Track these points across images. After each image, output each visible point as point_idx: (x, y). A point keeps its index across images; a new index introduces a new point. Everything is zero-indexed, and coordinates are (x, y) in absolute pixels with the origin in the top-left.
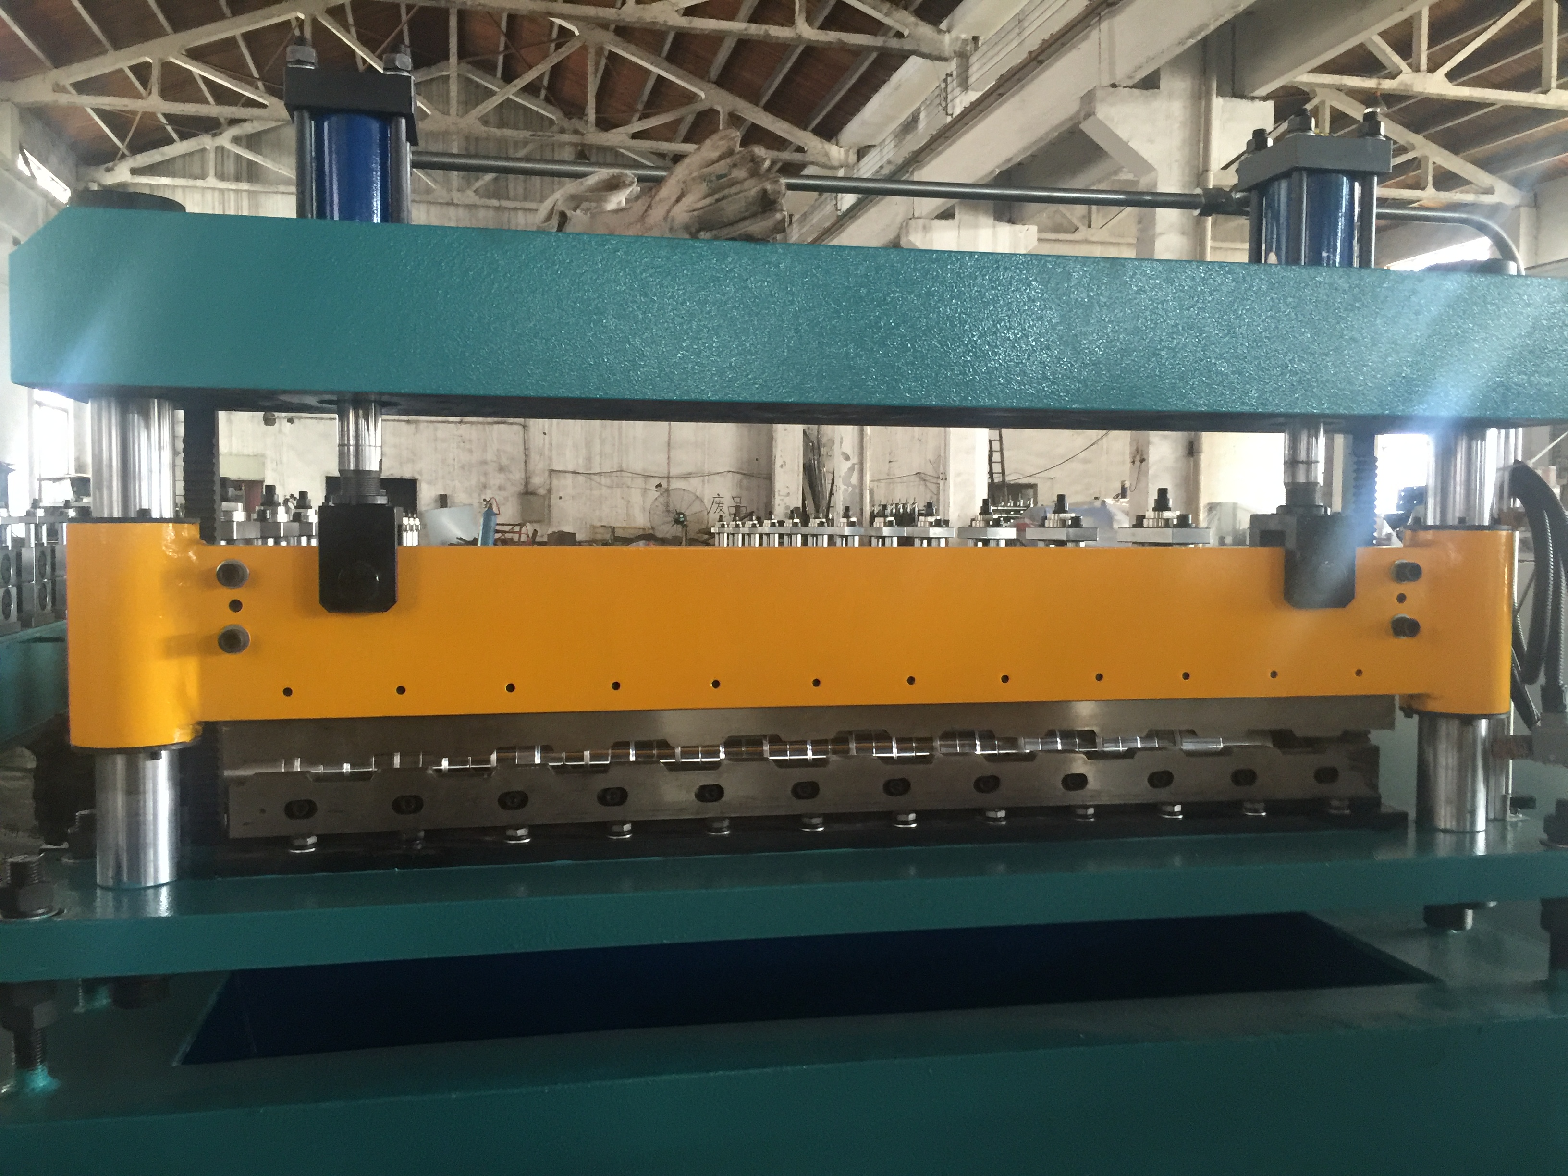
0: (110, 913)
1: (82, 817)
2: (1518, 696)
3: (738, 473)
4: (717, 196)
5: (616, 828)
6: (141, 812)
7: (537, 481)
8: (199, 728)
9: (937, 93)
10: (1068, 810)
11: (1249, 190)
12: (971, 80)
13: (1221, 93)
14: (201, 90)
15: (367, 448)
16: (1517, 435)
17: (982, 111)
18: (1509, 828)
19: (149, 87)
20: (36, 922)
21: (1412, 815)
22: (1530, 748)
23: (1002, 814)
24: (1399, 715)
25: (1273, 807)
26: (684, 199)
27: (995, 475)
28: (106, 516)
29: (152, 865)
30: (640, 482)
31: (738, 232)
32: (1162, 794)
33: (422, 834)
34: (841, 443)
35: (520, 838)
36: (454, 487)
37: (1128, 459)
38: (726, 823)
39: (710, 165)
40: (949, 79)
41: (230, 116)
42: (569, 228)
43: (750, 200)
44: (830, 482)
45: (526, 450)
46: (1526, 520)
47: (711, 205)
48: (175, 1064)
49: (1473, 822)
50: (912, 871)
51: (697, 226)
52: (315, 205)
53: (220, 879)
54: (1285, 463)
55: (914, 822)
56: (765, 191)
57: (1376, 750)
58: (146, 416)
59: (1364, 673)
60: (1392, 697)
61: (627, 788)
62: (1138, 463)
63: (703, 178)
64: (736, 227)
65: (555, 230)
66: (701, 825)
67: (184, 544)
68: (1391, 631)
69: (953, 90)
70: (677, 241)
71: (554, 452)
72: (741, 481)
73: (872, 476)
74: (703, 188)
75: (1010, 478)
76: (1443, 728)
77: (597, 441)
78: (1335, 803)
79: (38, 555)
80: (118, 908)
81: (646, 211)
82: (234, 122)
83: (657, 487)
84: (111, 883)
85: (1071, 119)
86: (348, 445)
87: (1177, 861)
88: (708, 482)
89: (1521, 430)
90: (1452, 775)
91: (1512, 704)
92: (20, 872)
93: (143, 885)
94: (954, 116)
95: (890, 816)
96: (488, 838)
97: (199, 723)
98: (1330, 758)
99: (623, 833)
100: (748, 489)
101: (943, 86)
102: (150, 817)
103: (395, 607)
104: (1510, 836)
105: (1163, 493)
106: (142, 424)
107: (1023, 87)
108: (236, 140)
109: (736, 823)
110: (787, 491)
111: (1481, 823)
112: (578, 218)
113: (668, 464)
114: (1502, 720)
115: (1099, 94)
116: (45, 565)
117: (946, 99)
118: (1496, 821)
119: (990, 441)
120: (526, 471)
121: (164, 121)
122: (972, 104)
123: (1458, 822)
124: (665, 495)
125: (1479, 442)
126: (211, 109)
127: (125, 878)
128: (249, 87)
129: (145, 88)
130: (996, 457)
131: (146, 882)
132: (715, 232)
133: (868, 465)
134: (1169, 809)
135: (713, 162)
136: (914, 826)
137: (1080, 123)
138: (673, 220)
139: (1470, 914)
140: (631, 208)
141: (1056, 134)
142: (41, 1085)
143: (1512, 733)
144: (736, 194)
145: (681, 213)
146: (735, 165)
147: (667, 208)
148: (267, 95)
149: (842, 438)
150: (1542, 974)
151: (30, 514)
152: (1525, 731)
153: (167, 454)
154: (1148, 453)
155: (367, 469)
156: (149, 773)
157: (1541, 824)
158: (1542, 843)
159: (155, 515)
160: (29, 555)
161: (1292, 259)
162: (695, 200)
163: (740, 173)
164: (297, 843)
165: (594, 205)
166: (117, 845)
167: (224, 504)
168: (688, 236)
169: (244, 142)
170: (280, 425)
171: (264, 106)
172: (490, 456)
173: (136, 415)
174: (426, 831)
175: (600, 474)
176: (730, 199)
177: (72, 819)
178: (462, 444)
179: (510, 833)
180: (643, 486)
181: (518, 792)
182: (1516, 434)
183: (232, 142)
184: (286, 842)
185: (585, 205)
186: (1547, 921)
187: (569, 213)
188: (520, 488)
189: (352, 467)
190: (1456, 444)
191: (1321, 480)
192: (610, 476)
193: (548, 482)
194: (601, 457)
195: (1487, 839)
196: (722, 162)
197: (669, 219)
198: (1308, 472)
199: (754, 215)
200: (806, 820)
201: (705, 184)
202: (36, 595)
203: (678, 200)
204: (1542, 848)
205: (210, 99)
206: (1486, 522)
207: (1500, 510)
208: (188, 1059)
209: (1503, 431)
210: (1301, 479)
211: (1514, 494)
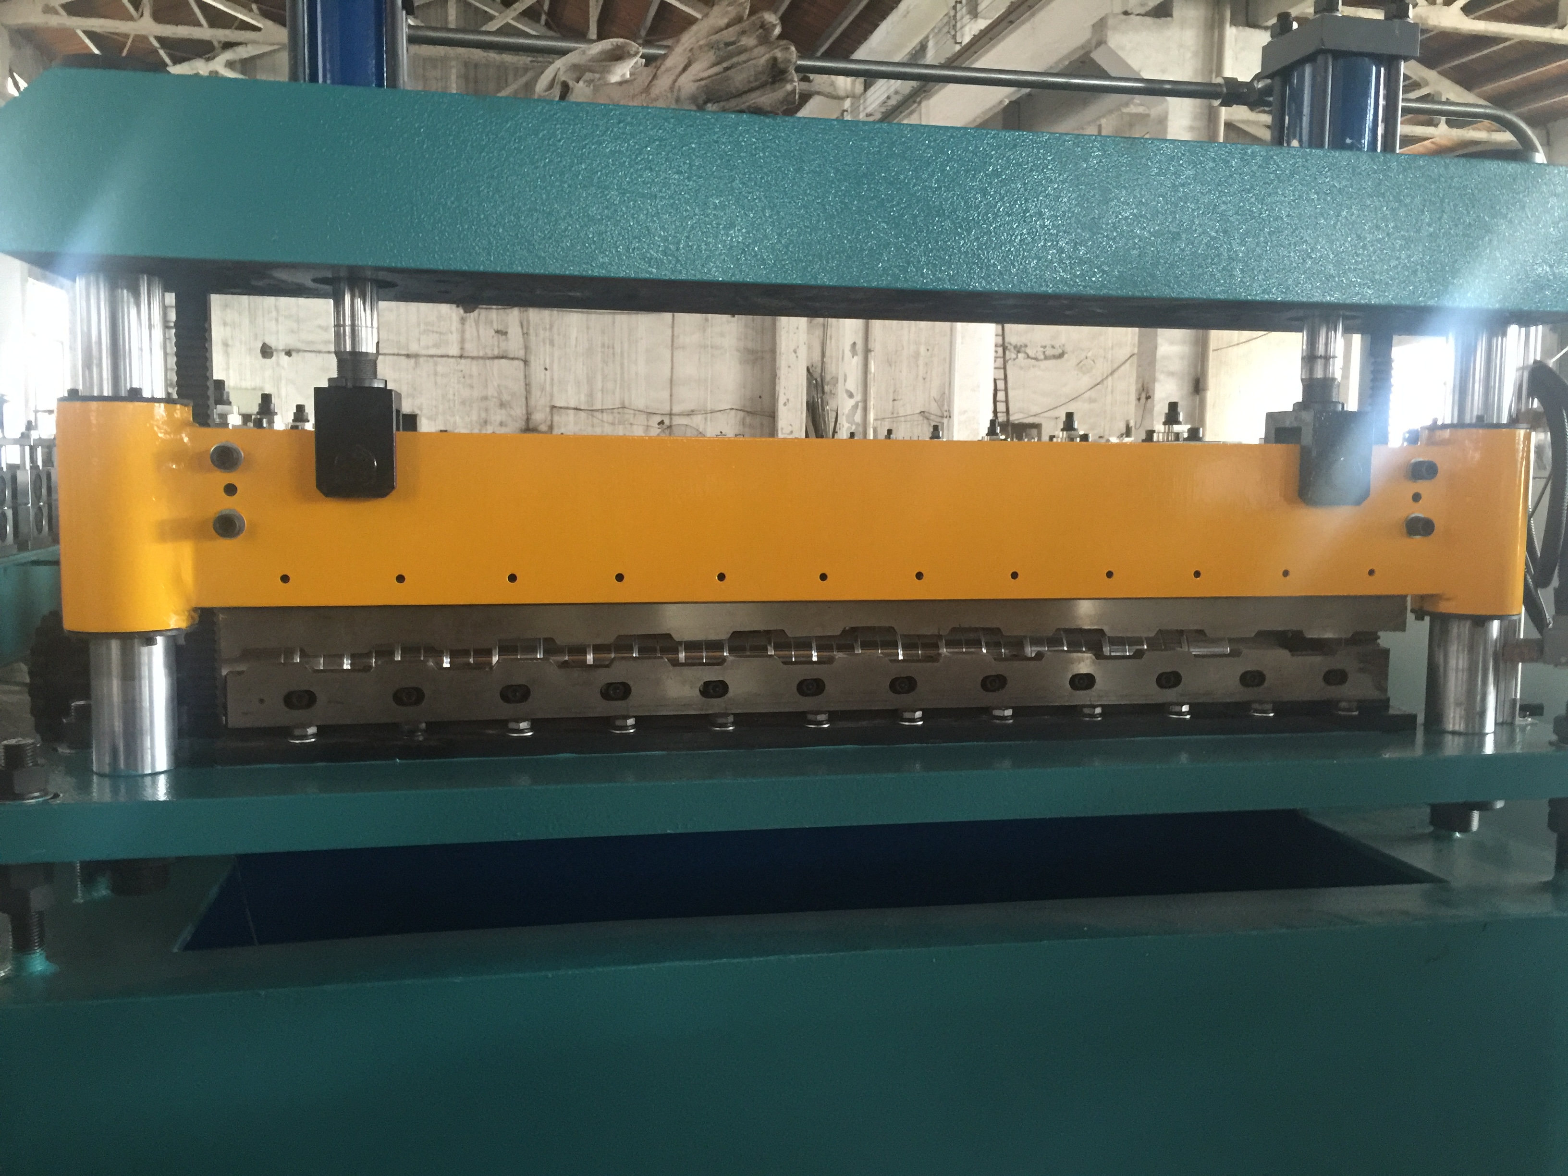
0: (107, 797)
1: (78, 708)
2: (1531, 603)
3: (741, 410)
4: (725, 65)
5: (619, 723)
6: (137, 698)
7: (539, 417)
8: (196, 616)
9: (945, 20)
10: (1073, 710)
11: (1271, 76)
12: (981, 8)
13: (1234, 23)
14: (194, 14)
15: (364, 329)
16: (1537, 332)
17: (991, 39)
18: (1518, 730)
19: (140, 10)
20: (32, 805)
21: (1421, 719)
22: (1541, 651)
23: (1008, 712)
24: (1410, 617)
25: (1280, 708)
26: (690, 69)
27: (999, 415)
28: (95, 394)
29: (149, 751)
30: (642, 418)
31: (747, 104)
32: (1170, 695)
33: (423, 726)
34: (845, 381)
35: (522, 731)
36: (455, 423)
37: (1133, 397)
38: (731, 719)
39: (717, 33)
40: (959, 6)
41: (223, 39)
42: (573, 98)
43: (760, 69)
44: (834, 420)
45: (527, 385)
46: (1545, 420)
47: (717, 74)
48: (175, 950)
49: (1482, 724)
50: (918, 766)
51: (704, 97)
52: (307, 71)
53: (219, 767)
54: (1303, 358)
55: (920, 719)
56: (775, 59)
57: (1386, 653)
58: (136, 293)
59: (1377, 572)
60: (1404, 597)
61: (630, 683)
62: (1143, 400)
63: (711, 46)
64: (745, 98)
65: (557, 99)
66: (705, 721)
67: (179, 427)
68: (1405, 530)
69: (962, 18)
70: (682, 112)
71: (555, 389)
72: (744, 419)
73: (876, 414)
74: (711, 57)
75: (1015, 418)
76: (1455, 629)
77: (599, 377)
78: (1343, 704)
79: (34, 478)
80: (115, 791)
81: (651, 82)
82: (228, 45)
83: (659, 424)
84: (107, 770)
85: (1083, 47)
86: (344, 326)
87: (1184, 758)
88: (711, 420)
89: (1540, 327)
90: (1463, 676)
91: (1523, 608)
92: (14, 755)
93: (140, 772)
94: (963, 44)
95: (895, 714)
96: (491, 732)
97: (195, 610)
98: (1341, 661)
99: (626, 727)
100: (751, 426)
101: (952, 13)
102: (146, 704)
103: (394, 493)
104: (1519, 737)
105: (1173, 406)
106: (132, 300)
107: (1033, 15)
108: (230, 65)
109: (740, 719)
110: (790, 429)
111: (1490, 725)
112: (581, 91)
113: (671, 400)
114: (1515, 621)
115: (1111, 22)
116: (40, 488)
117: (955, 26)
118: (1505, 725)
119: (995, 380)
120: (527, 406)
121: (156, 44)
122: (981, 31)
123: (1467, 726)
124: (667, 432)
125: (1500, 338)
126: (204, 32)
127: (122, 765)
128: (241, 8)
129: (137, 8)
130: (1001, 396)
131: (143, 768)
132: (722, 104)
133: (872, 403)
134: (1177, 709)
135: (722, 30)
136: (920, 723)
137: (1090, 52)
138: (679, 90)
139: (1476, 815)
140: (635, 79)
141: (1067, 63)
142: (39, 969)
143: (1522, 637)
144: (745, 62)
145: (688, 84)
146: (743, 32)
147: (673, 77)
148: (260, 18)
149: (845, 376)
150: (1548, 877)
151: (25, 436)
152: (1536, 635)
153: (158, 332)
154: (1154, 390)
155: (364, 350)
156: (145, 659)
157: (1550, 727)
158: (1551, 743)
159: (146, 394)
160: (25, 478)
161: (1316, 141)
162: (701, 68)
163: (749, 41)
164: (297, 732)
165: (597, 76)
166: (113, 732)
167: (219, 407)
168: (694, 108)
169: (238, 66)
170: (278, 357)
171: (258, 29)
172: (491, 391)
173: (125, 291)
174: (426, 723)
175: (602, 411)
176: (739, 67)
177: (66, 711)
178: (462, 380)
179: (512, 725)
180: (646, 423)
181: (520, 686)
182: (1537, 330)
183: (226, 66)
184: (286, 732)
185: (588, 76)
186: (1553, 825)
187: (571, 83)
188: (521, 424)
189: (348, 348)
190: (1476, 339)
191: (1338, 375)
192: (612, 413)
193: (549, 418)
194: (602, 393)
195: (1495, 740)
196: (730, 29)
197: (675, 91)
198: (1326, 366)
199: (762, 86)
200: (810, 717)
201: (712, 53)
202: (32, 518)
203: (685, 69)
204: (1551, 749)
205: (203, 21)
206: (1505, 420)
207: (1518, 411)
208: (189, 947)
209: (1523, 330)
210: (1319, 374)
211: (1531, 394)
